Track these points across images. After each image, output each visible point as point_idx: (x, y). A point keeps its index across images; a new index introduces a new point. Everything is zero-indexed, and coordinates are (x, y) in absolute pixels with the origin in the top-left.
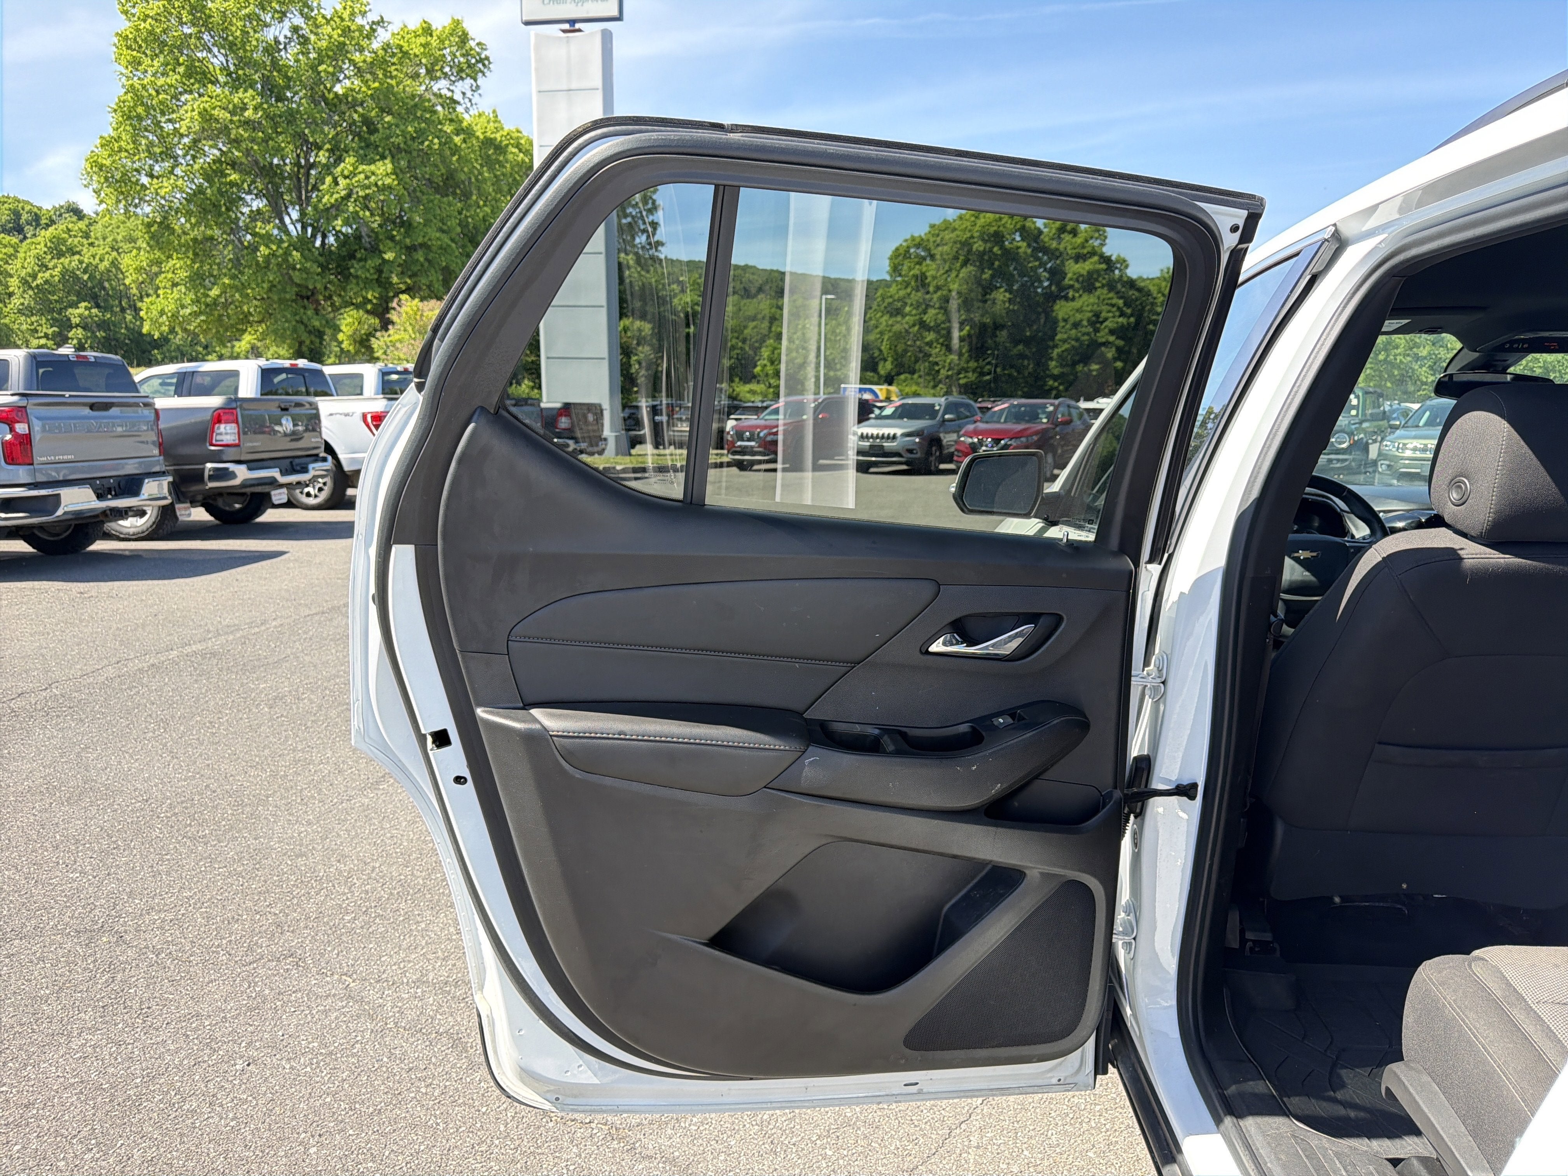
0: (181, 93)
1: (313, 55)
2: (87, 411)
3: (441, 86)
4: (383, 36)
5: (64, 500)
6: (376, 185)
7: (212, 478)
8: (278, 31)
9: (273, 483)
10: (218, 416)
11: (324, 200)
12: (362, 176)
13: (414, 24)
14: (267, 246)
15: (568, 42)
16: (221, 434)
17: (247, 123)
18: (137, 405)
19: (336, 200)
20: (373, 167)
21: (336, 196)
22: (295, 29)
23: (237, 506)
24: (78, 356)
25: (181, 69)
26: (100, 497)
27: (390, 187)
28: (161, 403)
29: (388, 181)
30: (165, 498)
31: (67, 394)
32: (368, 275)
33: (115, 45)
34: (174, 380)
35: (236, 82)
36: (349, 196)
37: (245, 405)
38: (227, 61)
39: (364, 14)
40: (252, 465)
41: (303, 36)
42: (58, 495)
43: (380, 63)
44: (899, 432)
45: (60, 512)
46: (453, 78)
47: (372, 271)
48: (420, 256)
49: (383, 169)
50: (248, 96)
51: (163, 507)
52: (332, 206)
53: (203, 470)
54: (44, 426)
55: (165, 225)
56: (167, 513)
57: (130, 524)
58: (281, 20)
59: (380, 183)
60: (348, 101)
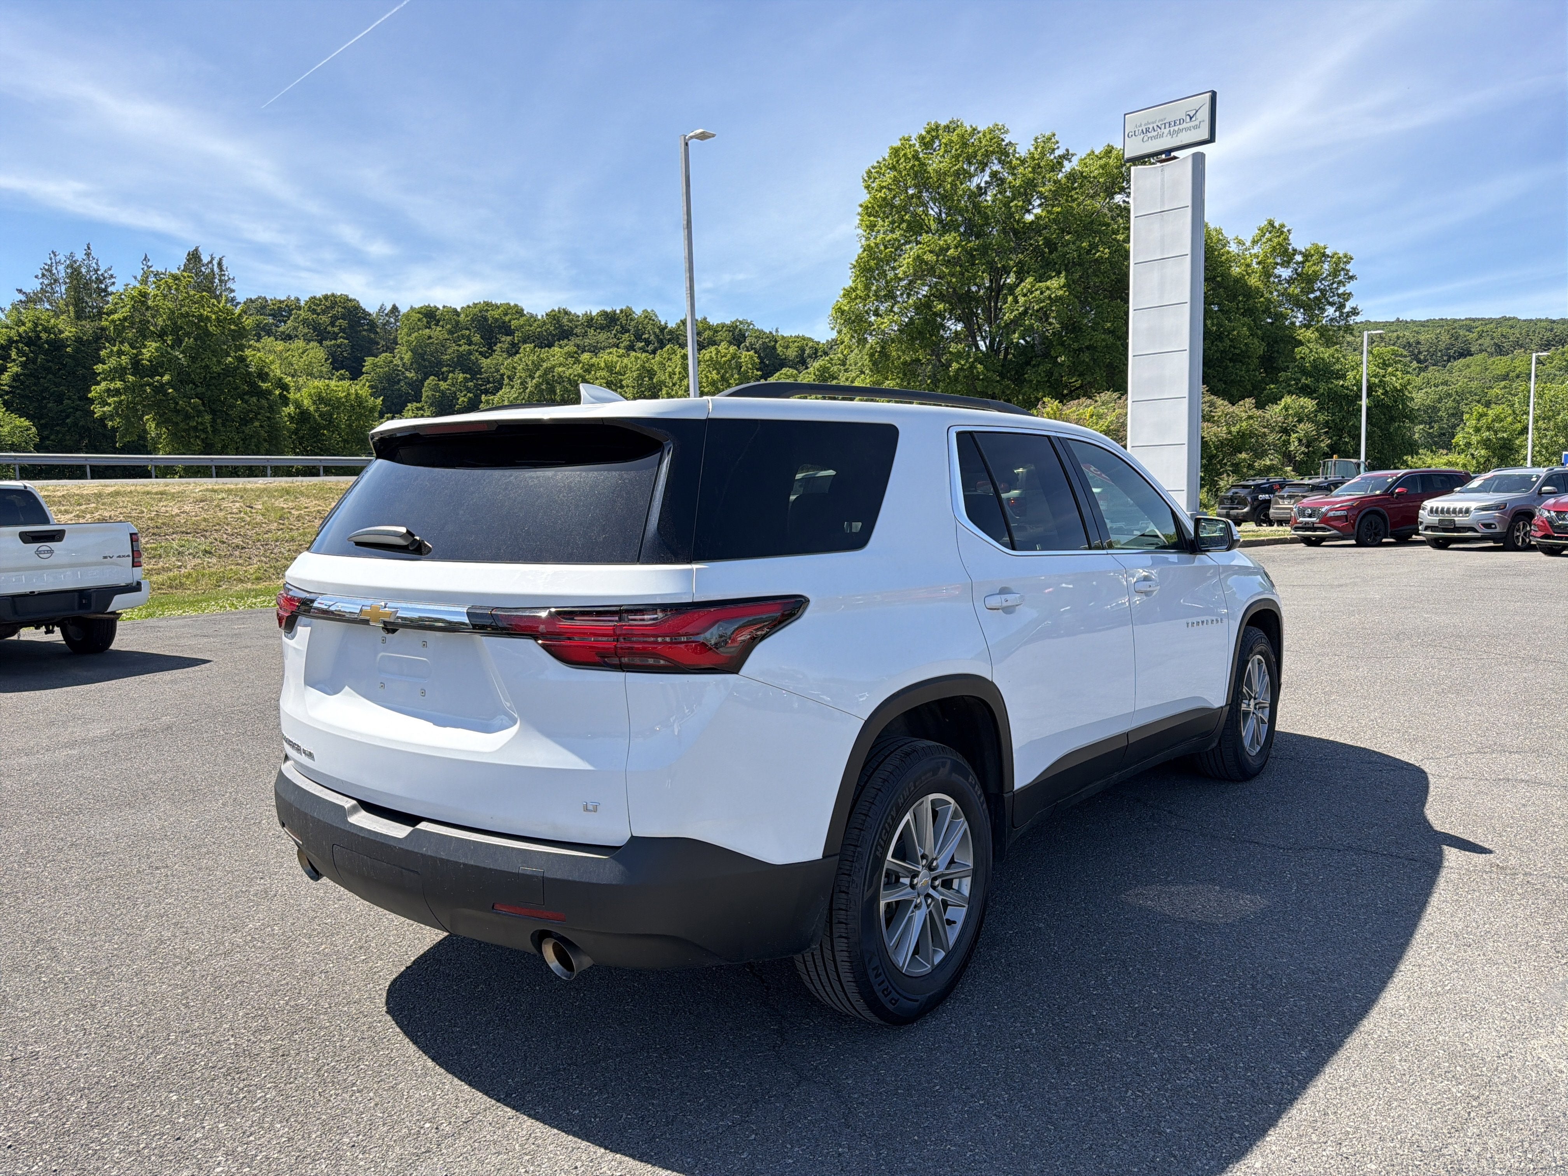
0: (904, 244)
1: (1008, 194)
3: (1118, 199)
4: (1070, 166)
6: (1050, 297)
8: (981, 179)
11: (1005, 318)
12: (1038, 292)
14: (958, 362)
15: (1162, 170)
17: (948, 263)
19: (1015, 316)
20: (1048, 283)
21: (1016, 312)
22: (994, 175)
25: (904, 225)
27: (1062, 298)
29: (1060, 293)
32: (1039, 378)
33: (859, 214)
35: (945, 227)
36: (1025, 312)
38: (940, 211)
39: (1053, 151)
41: (1001, 179)
43: (1062, 191)
44: (1473, 505)
47: (1043, 374)
48: (1086, 357)
49: (1056, 284)
50: (951, 238)
52: (1012, 321)
55: (884, 354)
58: (983, 171)
59: (1053, 296)
60: (1036, 227)
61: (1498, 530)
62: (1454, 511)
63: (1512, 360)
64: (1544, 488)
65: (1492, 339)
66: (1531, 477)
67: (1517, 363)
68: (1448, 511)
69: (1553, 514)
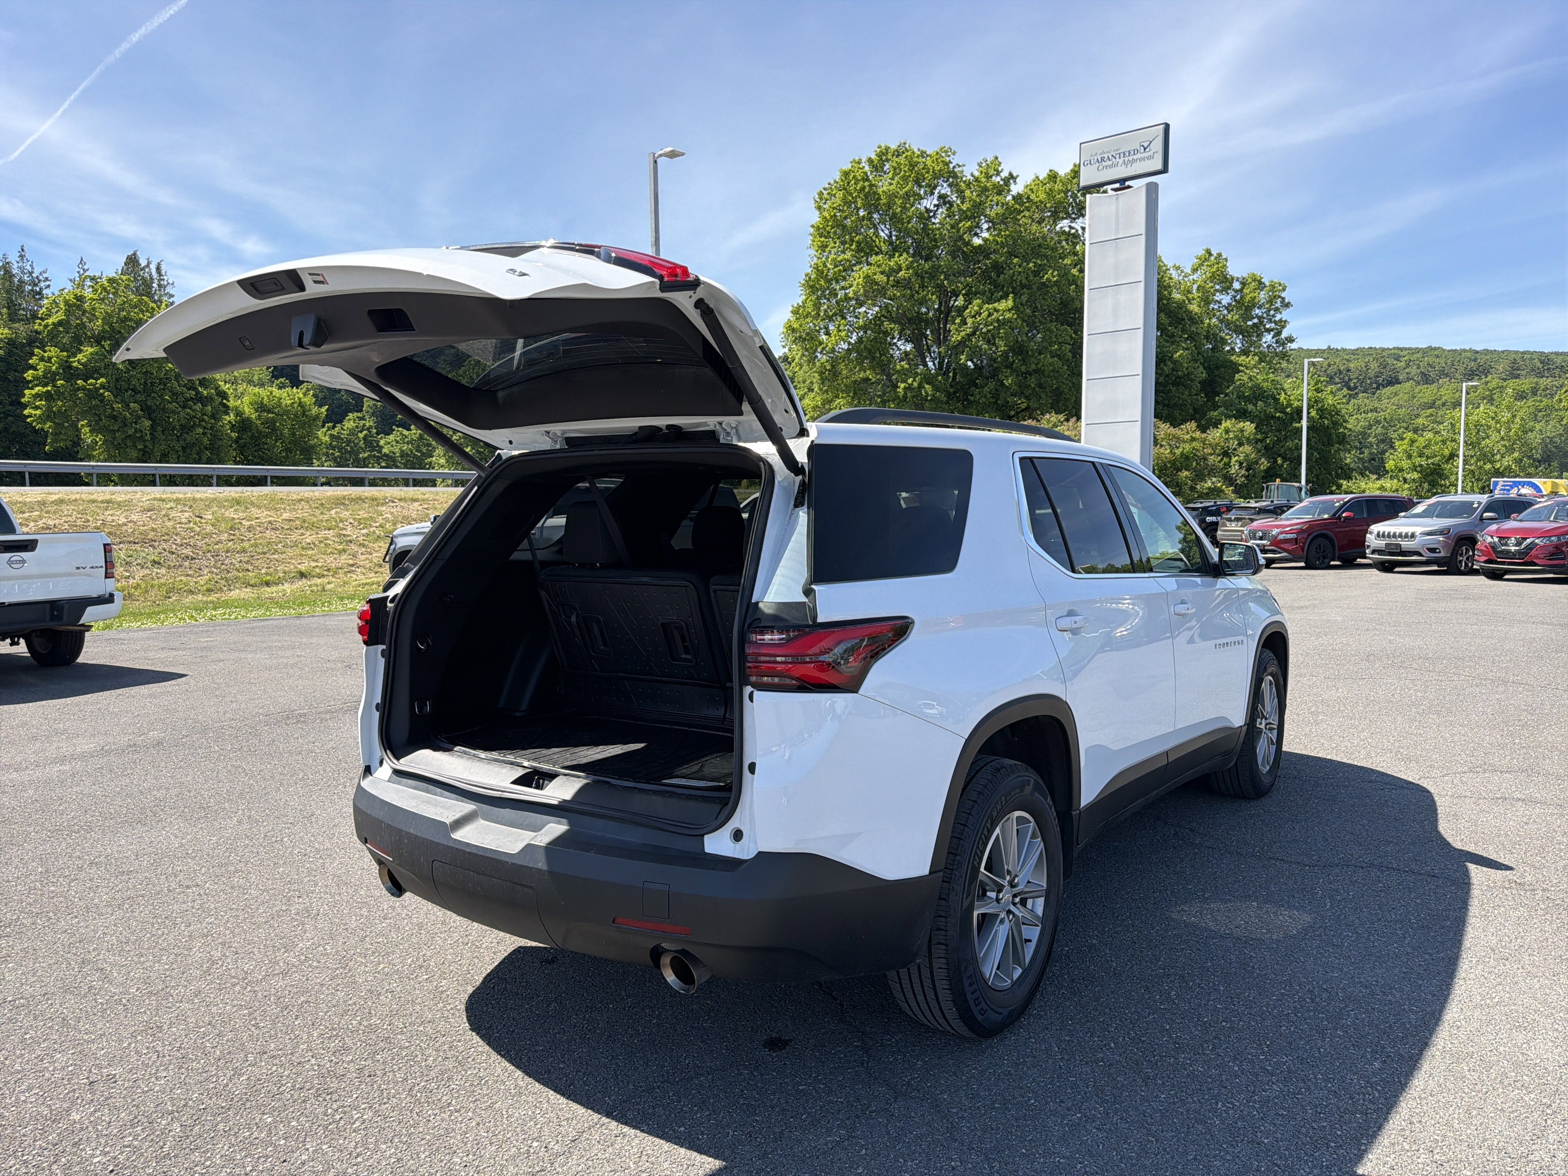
0: (854, 265)
1: (956, 217)
3: (1064, 224)
4: (1016, 188)
6: (998, 319)
8: (929, 203)
11: (954, 339)
12: (986, 314)
13: (1042, 175)
14: (907, 382)
15: (1117, 199)
17: (897, 283)
19: (963, 337)
20: (997, 305)
21: (964, 334)
22: (943, 198)
25: (855, 246)
27: (1010, 321)
29: (1008, 315)
33: (810, 234)
35: (895, 249)
36: (974, 334)
38: (891, 233)
39: (998, 173)
41: (948, 202)
43: (1010, 215)
44: (1418, 530)
46: (1073, 216)
48: (1033, 380)
49: (1004, 306)
50: (903, 259)
52: (960, 342)
55: (834, 372)
58: (932, 194)
59: (1001, 318)
60: (983, 251)
61: (1442, 554)
62: (1400, 536)
63: (1438, 389)
64: (1486, 515)
65: (1419, 368)
66: (1473, 503)
67: (1443, 391)
68: (1394, 536)
69: (1496, 539)
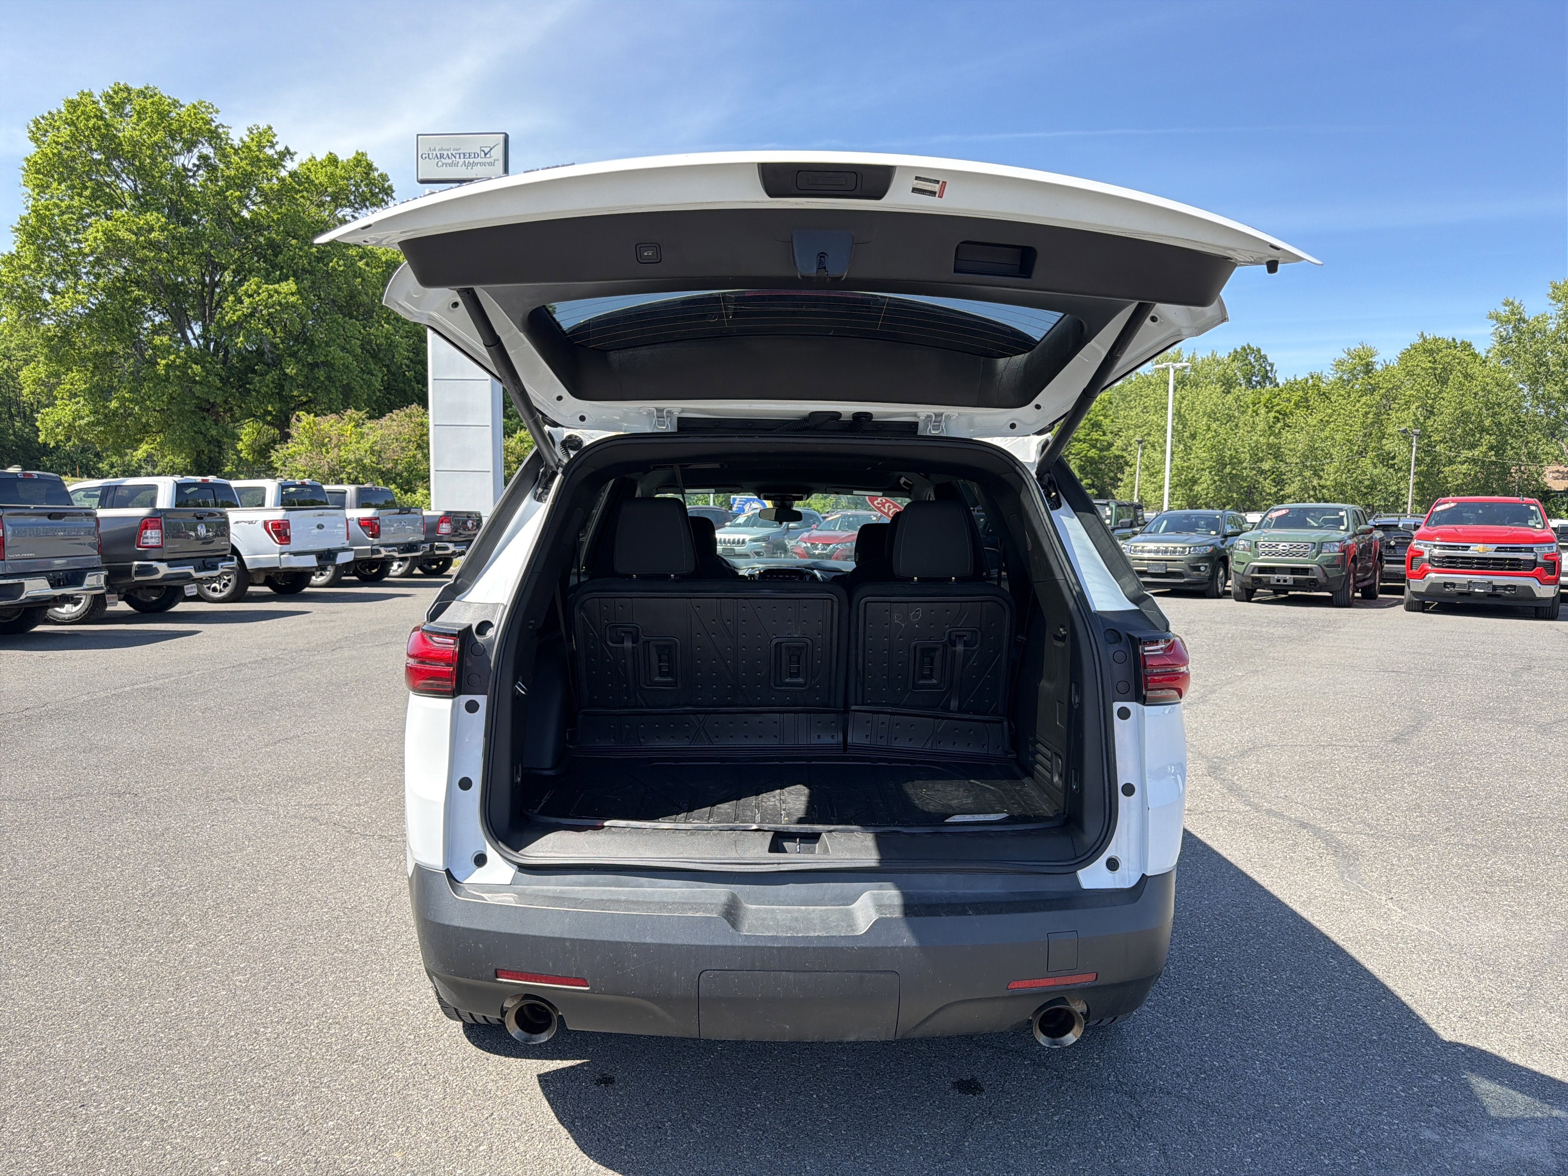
0: (88, 215)
1: (220, 182)
2: (46, 520)
3: (346, 212)
4: (291, 165)
5: (27, 588)
6: (280, 302)
7: (138, 573)
8: (189, 160)
9: (188, 578)
10: (145, 524)
11: (228, 317)
12: (266, 295)
13: (321, 156)
14: (165, 358)
16: (147, 538)
17: (153, 245)
18: (80, 514)
19: (239, 318)
20: (277, 287)
21: (239, 314)
22: (204, 158)
23: (154, 598)
24: (24, 475)
25: (88, 193)
26: (53, 586)
27: (293, 305)
28: (101, 513)
29: (292, 299)
30: (101, 588)
31: (32, 507)
32: (269, 389)
33: (24, 169)
34: (99, 493)
35: (144, 205)
36: (252, 315)
37: (168, 515)
38: (136, 186)
39: (272, 146)
40: (171, 563)
41: (211, 165)
42: (23, 584)
43: (287, 191)
45: (23, 597)
46: (356, 206)
47: (272, 385)
48: (321, 374)
49: (287, 289)
50: (155, 219)
51: (95, 596)
52: (236, 323)
53: (132, 566)
54: (14, 531)
55: (66, 339)
56: (98, 602)
57: (68, 610)
58: (190, 151)
59: (283, 301)
60: (255, 225)
68: (729, 542)
69: (809, 545)
